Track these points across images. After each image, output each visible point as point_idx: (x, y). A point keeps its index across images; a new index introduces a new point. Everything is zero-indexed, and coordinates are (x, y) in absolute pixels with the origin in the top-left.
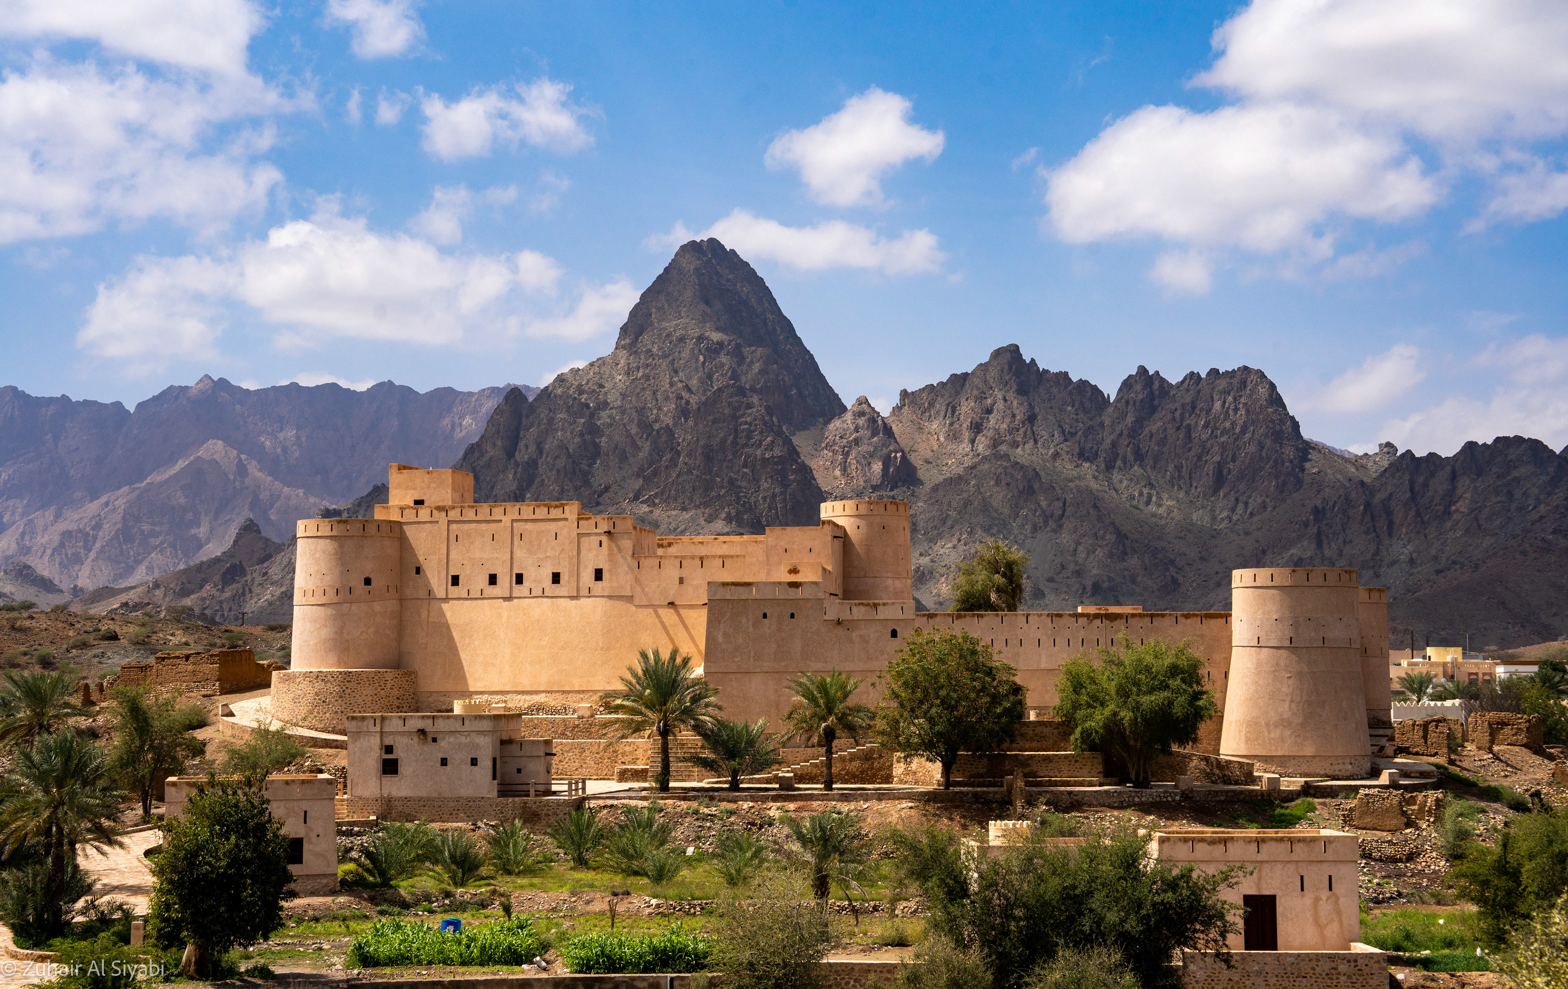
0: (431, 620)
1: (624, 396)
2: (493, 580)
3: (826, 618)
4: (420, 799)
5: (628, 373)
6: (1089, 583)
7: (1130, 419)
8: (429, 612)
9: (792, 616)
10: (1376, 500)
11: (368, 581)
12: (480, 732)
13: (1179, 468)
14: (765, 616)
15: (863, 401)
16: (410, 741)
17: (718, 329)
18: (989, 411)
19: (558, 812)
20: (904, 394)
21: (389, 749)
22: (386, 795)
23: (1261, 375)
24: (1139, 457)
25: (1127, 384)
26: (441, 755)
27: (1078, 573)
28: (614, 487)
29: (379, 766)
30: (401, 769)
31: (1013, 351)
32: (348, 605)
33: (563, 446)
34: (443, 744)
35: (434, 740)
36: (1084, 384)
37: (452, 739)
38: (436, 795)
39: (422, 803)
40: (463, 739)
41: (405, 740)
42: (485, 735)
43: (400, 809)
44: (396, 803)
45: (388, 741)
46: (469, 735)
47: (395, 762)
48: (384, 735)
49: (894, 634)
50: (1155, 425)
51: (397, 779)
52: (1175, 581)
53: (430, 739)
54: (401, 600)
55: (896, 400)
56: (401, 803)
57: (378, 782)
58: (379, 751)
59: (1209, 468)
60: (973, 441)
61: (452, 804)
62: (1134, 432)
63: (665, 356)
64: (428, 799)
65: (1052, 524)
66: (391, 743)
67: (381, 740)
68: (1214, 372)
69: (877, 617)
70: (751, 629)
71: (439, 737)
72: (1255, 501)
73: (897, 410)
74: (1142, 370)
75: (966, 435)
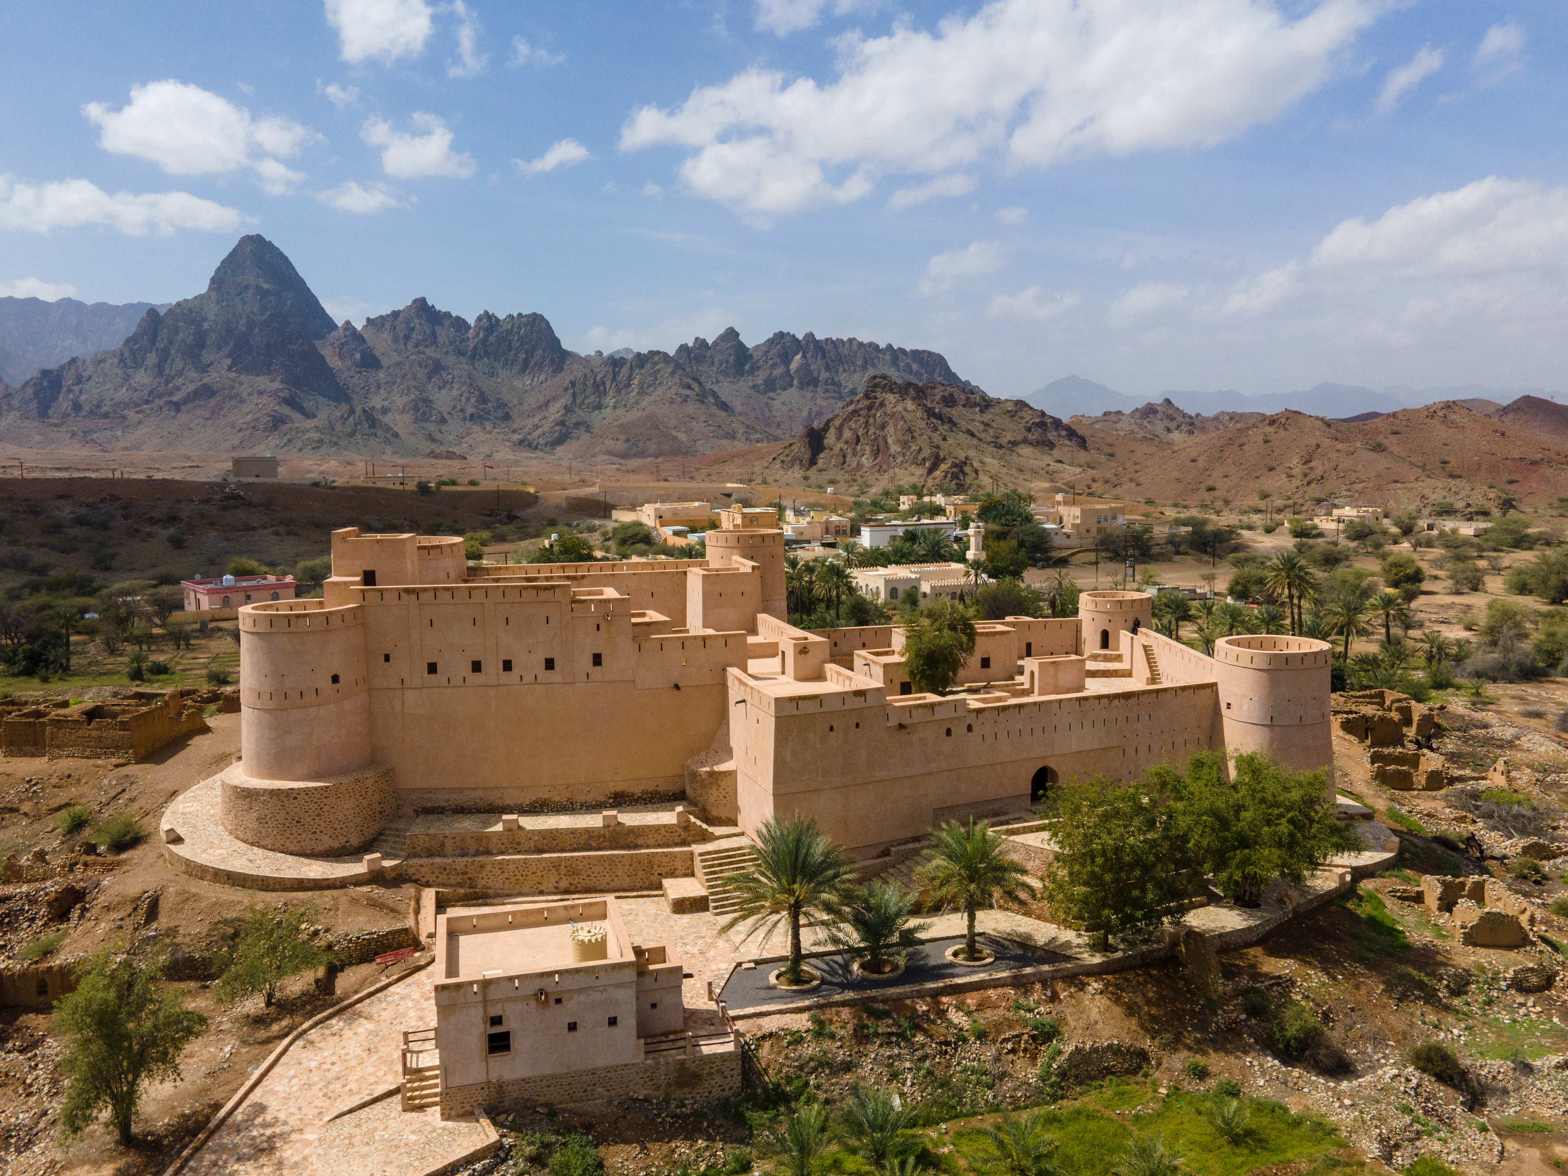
0: (406, 711)
1: (216, 315)
2: (477, 667)
3: (889, 724)
4: (543, 1078)
5: (217, 303)
6: (468, 415)
7: (481, 335)
8: (403, 702)
9: (857, 725)
10: (598, 378)
11: (335, 679)
12: (618, 986)
13: (506, 360)
14: (831, 729)
15: (348, 323)
16: (526, 1008)
17: (267, 282)
18: (413, 329)
19: (724, 1068)
20: (368, 319)
21: (496, 1021)
22: (494, 1081)
23: (542, 317)
24: (487, 354)
25: (480, 319)
26: (568, 1020)
27: (462, 410)
28: (216, 363)
29: (484, 1044)
30: (514, 1043)
31: (423, 300)
32: (315, 709)
33: (184, 341)
34: (570, 1006)
35: (558, 1001)
36: (458, 318)
37: (582, 998)
38: (563, 1070)
39: (545, 1083)
40: (597, 996)
41: (518, 1007)
42: (626, 987)
43: (515, 1095)
44: (510, 1088)
45: (494, 1012)
46: (605, 990)
47: (506, 1036)
48: (489, 1004)
49: (949, 732)
50: (492, 339)
51: (510, 1057)
52: (508, 413)
53: (552, 1001)
54: (370, 691)
55: (364, 323)
56: (516, 1087)
57: (484, 1064)
58: (482, 1026)
59: (520, 361)
60: (405, 344)
61: (585, 1079)
62: (484, 341)
63: (238, 295)
64: (554, 1077)
65: (448, 386)
66: (499, 1013)
67: (485, 1011)
68: (520, 315)
69: (934, 718)
70: (818, 745)
71: (564, 997)
72: (542, 377)
73: (365, 327)
74: (486, 312)
75: (402, 341)
